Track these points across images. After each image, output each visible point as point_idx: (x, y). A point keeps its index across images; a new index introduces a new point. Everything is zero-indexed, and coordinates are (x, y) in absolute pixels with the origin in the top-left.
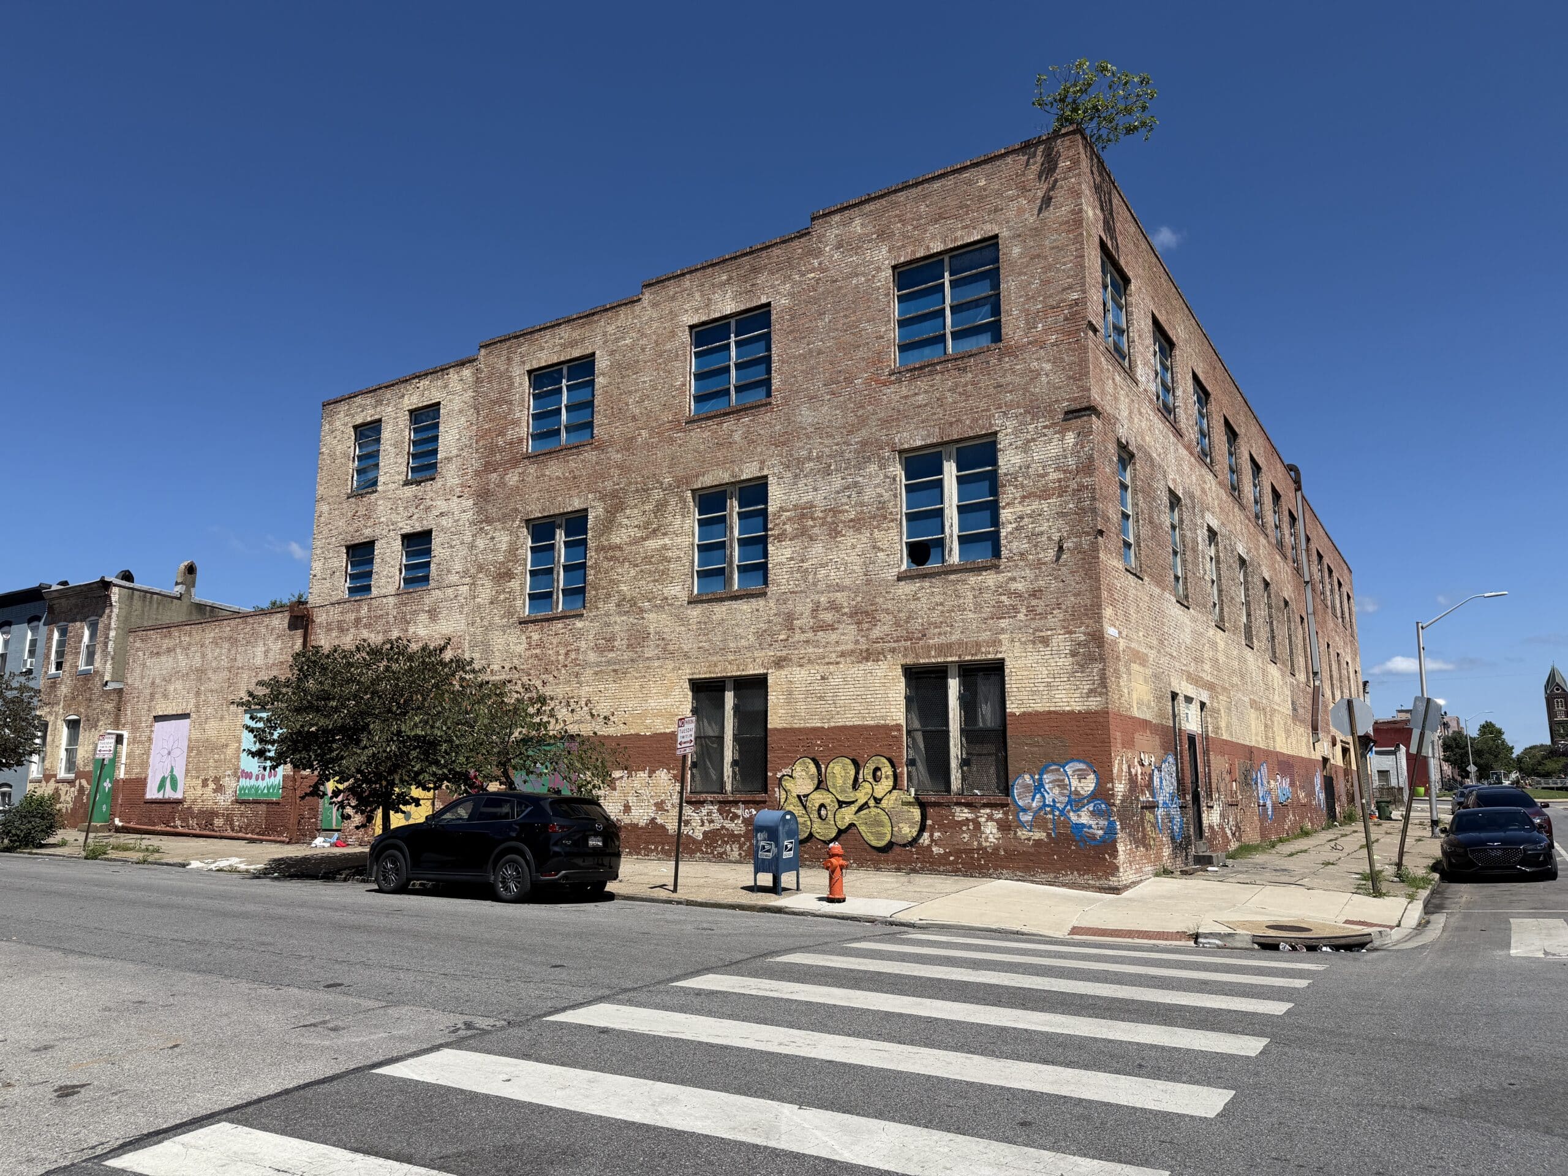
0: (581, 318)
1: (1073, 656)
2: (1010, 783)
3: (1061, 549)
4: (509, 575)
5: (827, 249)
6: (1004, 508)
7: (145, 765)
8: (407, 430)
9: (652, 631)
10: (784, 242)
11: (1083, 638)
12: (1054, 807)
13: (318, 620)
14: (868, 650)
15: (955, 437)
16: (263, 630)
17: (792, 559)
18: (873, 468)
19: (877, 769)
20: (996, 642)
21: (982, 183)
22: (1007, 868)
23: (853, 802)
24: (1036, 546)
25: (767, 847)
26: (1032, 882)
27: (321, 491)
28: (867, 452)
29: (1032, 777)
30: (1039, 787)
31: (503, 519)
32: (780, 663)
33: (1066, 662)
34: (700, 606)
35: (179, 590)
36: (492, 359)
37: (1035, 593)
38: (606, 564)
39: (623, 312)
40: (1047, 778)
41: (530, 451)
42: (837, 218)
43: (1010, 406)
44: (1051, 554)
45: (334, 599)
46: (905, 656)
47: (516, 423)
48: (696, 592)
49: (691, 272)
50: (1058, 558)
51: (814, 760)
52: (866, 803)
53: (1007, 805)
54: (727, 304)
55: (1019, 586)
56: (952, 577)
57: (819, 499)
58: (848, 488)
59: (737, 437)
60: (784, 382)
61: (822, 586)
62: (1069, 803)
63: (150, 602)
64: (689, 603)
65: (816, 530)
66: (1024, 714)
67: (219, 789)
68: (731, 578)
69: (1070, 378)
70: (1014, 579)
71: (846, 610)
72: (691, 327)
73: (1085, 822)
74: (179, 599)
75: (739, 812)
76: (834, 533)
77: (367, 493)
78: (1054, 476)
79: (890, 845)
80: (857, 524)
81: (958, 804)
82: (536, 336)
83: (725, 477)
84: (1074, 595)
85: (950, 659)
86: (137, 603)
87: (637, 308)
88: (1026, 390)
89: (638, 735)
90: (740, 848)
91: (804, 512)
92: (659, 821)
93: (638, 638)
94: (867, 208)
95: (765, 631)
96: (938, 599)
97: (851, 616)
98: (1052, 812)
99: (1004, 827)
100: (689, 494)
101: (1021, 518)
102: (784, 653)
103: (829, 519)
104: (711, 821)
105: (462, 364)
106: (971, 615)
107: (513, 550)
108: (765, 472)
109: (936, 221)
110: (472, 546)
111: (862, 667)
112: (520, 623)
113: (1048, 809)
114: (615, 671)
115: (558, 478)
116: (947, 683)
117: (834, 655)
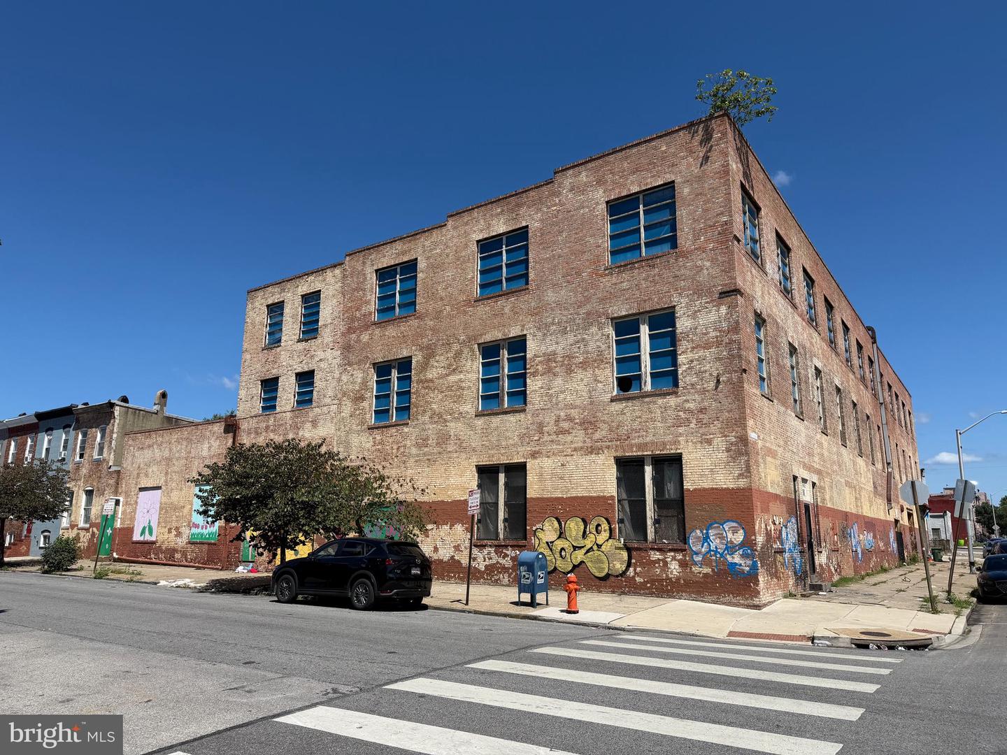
0: (408, 237)
1: (727, 452)
2: (687, 536)
3: (718, 381)
4: (362, 398)
5: (564, 191)
6: (680, 355)
7: (133, 519)
8: (300, 308)
9: (452, 434)
10: (537, 188)
11: (734, 440)
12: (716, 552)
13: (242, 428)
14: (592, 447)
15: (648, 309)
16: (208, 434)
17: (542, 388)
18: (594, 329)
19: (598, 525)
20: (676, 442)
21: (664, 148)
22: (685, 592)
23: (583, 547)
24: (702, 380)
25: (527, 576)
26: (702, 601)
27: (246, 346)
28: (591, 319)
29: (702, 532)
30: (706, 538)
31: (359, 363)
32: (534, 455)
33: (723, 456)
34: (483, 418)
35: (156, 408)
36: (353, 263)
37: (702, 410)
38: (423, 391)
39: (435, 232)
40: (711, 532)
41: (376, 320)
42: (571, 172)
43: (683, 289)
44: (712, 385)
45: (253, 414)
46: (616, 451)
47: (368, 302)
48: (480, 409)
49: (478, 207)
50: (717, 388)
51: (557, 518)
52: (592, 548)
53: (685, 550)
54: (500, 227)
55: (691, 405)
56: (647, 400)
57: (559, 349)
58: (578, 342)
59: (507, 310)
60: (536, 275)
61: (561, 405)
62: (726, 549)
63: (138, 416)
64: (476, 416)
65: (557, 369)
66: (695, 490)
67: (179, 534)
68: (503, 400)
69: (723, 271)
70: (687, 401)
71: (578, 421)
72: (478, 242)
73: (737, 562)
74: (156, 414)
75: (508, 553)
76: (569, 371)
77: (274, 347)
78: (713, 334)
79: (608, 576)
80: (584, 365)
81: (653, 549)
82: (381, 248)
83: (500, 336)
84: (727, 411)
85: (646, 453)
86: (130, 417)
87: (444, 230)
88: (693, 279)
89: (443, 501)
90: (509, 577)
91: (550, 358)
92: (456, 558)
93: (443, 439)
94: (590, 165)
95: (525, 434)
96: (638, 413)
97: (581, 424)
98: (715, 555)
99: (683, 564)
100: (476, 346)
101: (692, 361)
102: (537, 449)
103: (566, 362)
104: (490, 559)
105: (334, 266)
106: (659, 424)
107: (365, 383)
108: (525, 332)
109: (634, 173)
110: (339, 380)
111: (588, 458)
112: (369, 429)
113: (712, 553)
114: (428, 459)
115: (394, 337)
116: (643, 469)
117: (569, 450)
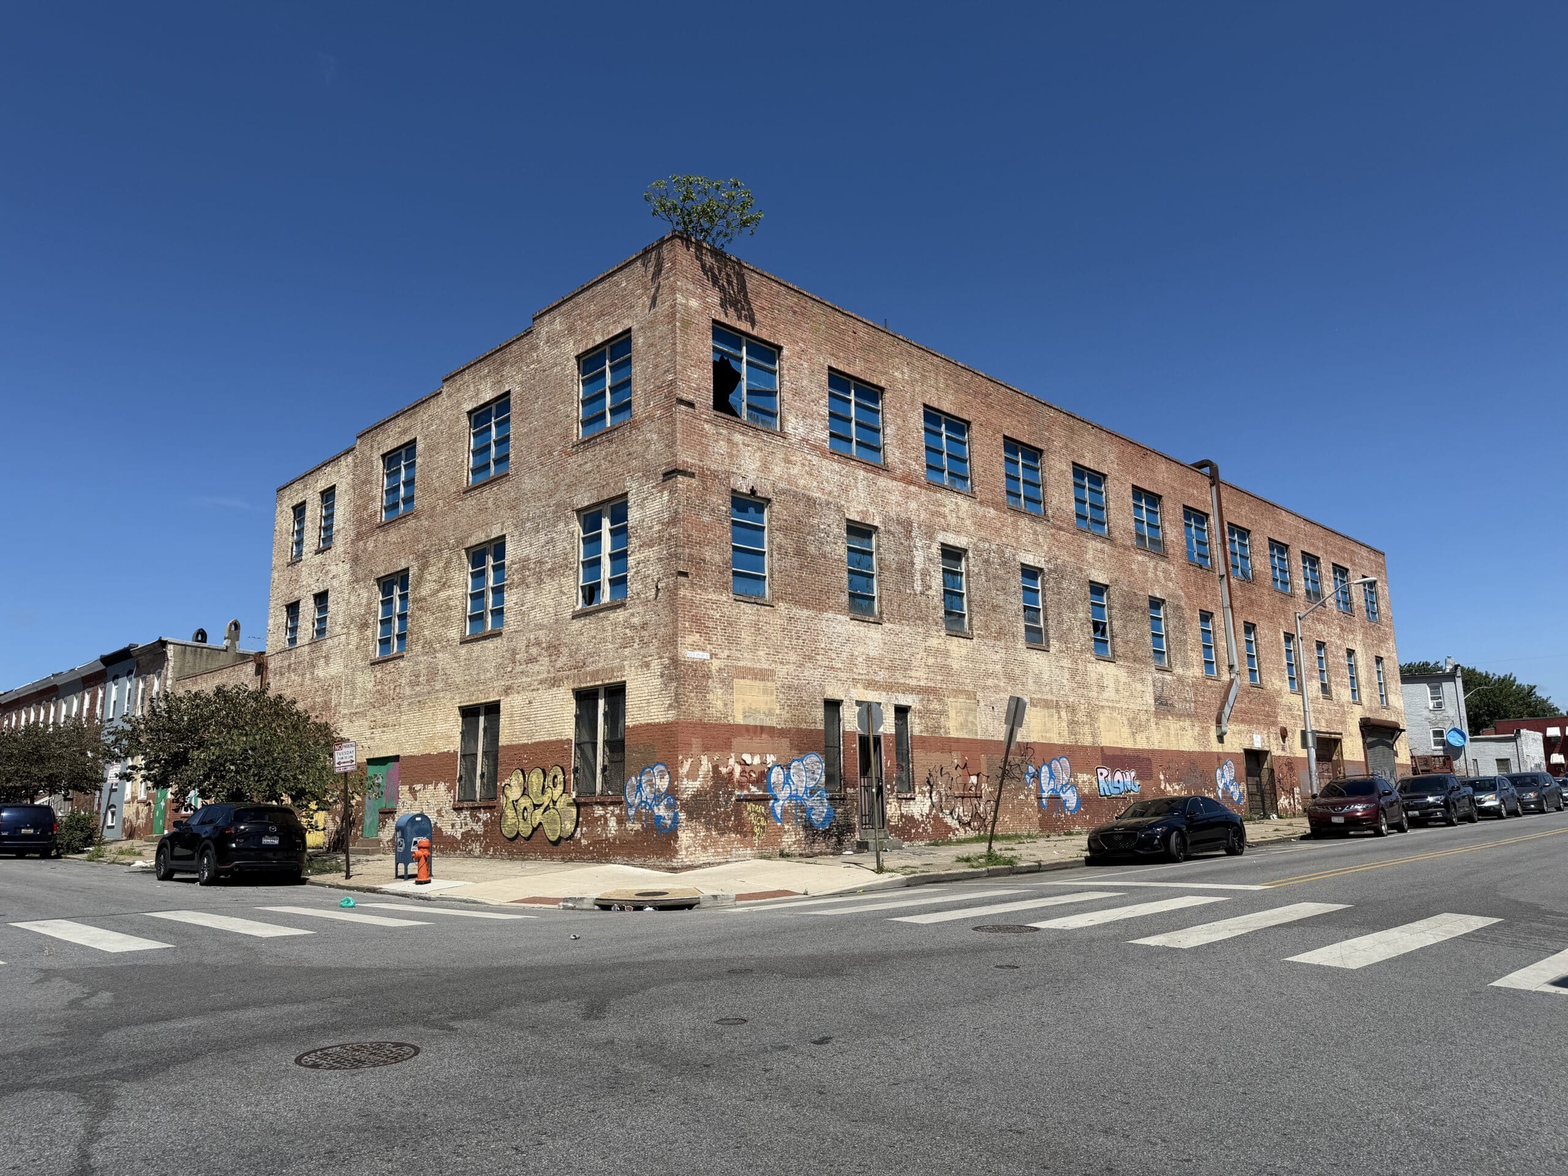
0: (409, 410)
1: (661, 677)
2: (625, 785)
3: (658, 590)
4: (365, 625)
5: (541, 344)
6: (630, 556)
8: (319, 509)
9: (440, 668)
10: (518, 339)
11: (667, 662)
12: (646, 803)
13: (270, 667)
14: (554, 678)
15: (606, 498)
17: (516, 604)
18: (561, 525)
19: (555, 777)
20: (622, 668)
21: (624, 284)
22: (619, 854)
23: (541, 805)
24: (645, 586)
25: (402, 843)
27: (275, 561)
28: (559, 513)
29: (636, 779)
30: (639, 786)
31: (365, 578)
32: (507, 691)
33: (658, 682)
34: (468, 645)
35: (226, 643)
36: (363, 447)
37: (644, 626)
38: (418, 613)
39: (433, 402)
40: (644, 778)
41: (383, 519)
42: (547, 318)
43: (636, 470)
44: (653, 593)
45: (279, 649)
46: (575, 682)
47: (373, 499)
48: (468, 633)
49: (468, 368)
50: (657, 595)
51: (522, 771)
52: (548, 805)
53: (622, 803)
54: (488, 396)
55: (635, 620)
56: (601, 615)
57: (532, 552)
58: (548, 543)
59: (490, 504)
60: (516, 455)
61: (532, 625)
62: (654, 799)
63: (201, 655)
64: (461, 643)
65: (530, 579)
66: (634, 727)
68: (486, 622)
69: (666, 445)
70: (633, 615)
71: (544, 645)
72: (470, 413)
73: (661, 814)
74: (226, 651)
75: (481, 816)
76: (540, 581)
77: (297, 562)
78: (657, 528)
79: (560, 838)
81: (597, 803)
82: (386, 426)
83: (485, 537)
84: (664, 626)
85: (597, 683)
86: (189, 657)
87: (440, 399)
88: (644, 457)
89: (429, 754)
90: (480, 846)
91: (524, 564)
93: (433, 673)
94: (564, 308)
95: (500, 665)
96: (593, 633)
97: (546, 649)
98: (645, 807)
99: (621, 821)
100: (464, 552)
101: (639, 563)
102: (510, 683)
103: (537, 570)
104: (466, 824)
105: (347, 453)
106: (610, 646)
107: (371, 604)
108: (504, 532)
109: (598, 318)
110: (348, 602)
111: (551, 692)
112: (371, 664)
113: (643, 805)
114: (419, 702)
115: (394, 543)
116: (597, 703)
117: (536, 683)
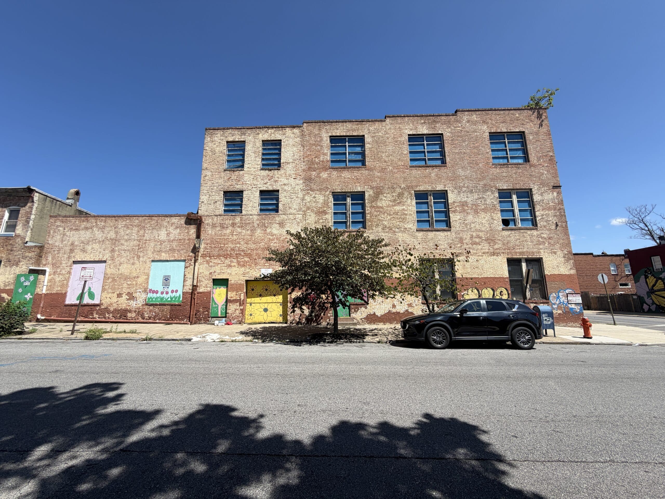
0: (357, 121)
1: (564, 258)
2: (549, 296)
3: (557, 226)
4: (324, 213)
5: (464, 122)
6: (537, 212)
7: (65, 285)
8: (260, 148)
10: (446, 115)
11: (566, 253)
13: (206, 222)
14: (493, 252)
15: (517, 188)
17: (460, 219)
18: (489, 193)
19: (501, 292)
21: (517, 115)
24: (549, 224)
25: (548, 320)
26: (559, 326)
27: (205, 165)
28: (486, 188)
29: (556, 294)
30: (558, 297)
32: (458, 255)
33: (562, 259)
34: (422, 232)
35: (70, 201)
36: (310, 128)
37: (550, 238)
38: (375, 213)
39: (377, 124)
40: (560, 294)
41: (330, 166)
42: (467, 113)
43: (535, 182)
44: (554, 227)
46: (508, 255)
48: (417, 227)
49: (408, 116)
50: (556, 229)
51: (476, 288)
53: (548, 303)
54: (424, 130)
55: (545, 236)
56: (522, 231)
57: (469, 200)
58: (480, 198)
59: (433, 175)
60: (451, 160)
61: (473, 230)
64: (417, 231)
65: (469, 211)
66: (551, 275)
67: (131, 297)
68: (432, 224)
69: (553, 177)
70: (543, 233)
71: (484, 238)
72: (409, 135)
73: (573, 307)
76: (476, 212)
78: (552, 204)
80: (485, 210)
82: (334, 124)
83: (430, 188)
84: (562, 240)
85: (523, 257)
86: (48, 203)
87: (384, 124)
88: (539, 178)
91: (464, 204)
93: (394, 242)
94: (478, 113)
95: (452, 243)
96: (518, 237)
97: (486, 240)
100: (413, 192)
101: (543, 215)
102: (460, 251)
103: (474, 208)
105: (293, 127)
106: (530, 244)
107: (326, 203)
108: (446, 189)
109: (503, 123)
110: (303, 199)
111: (492, 257)
113: (562, 304)
115: (348, 178)
116: (521, 264)
117: (481, 253)
